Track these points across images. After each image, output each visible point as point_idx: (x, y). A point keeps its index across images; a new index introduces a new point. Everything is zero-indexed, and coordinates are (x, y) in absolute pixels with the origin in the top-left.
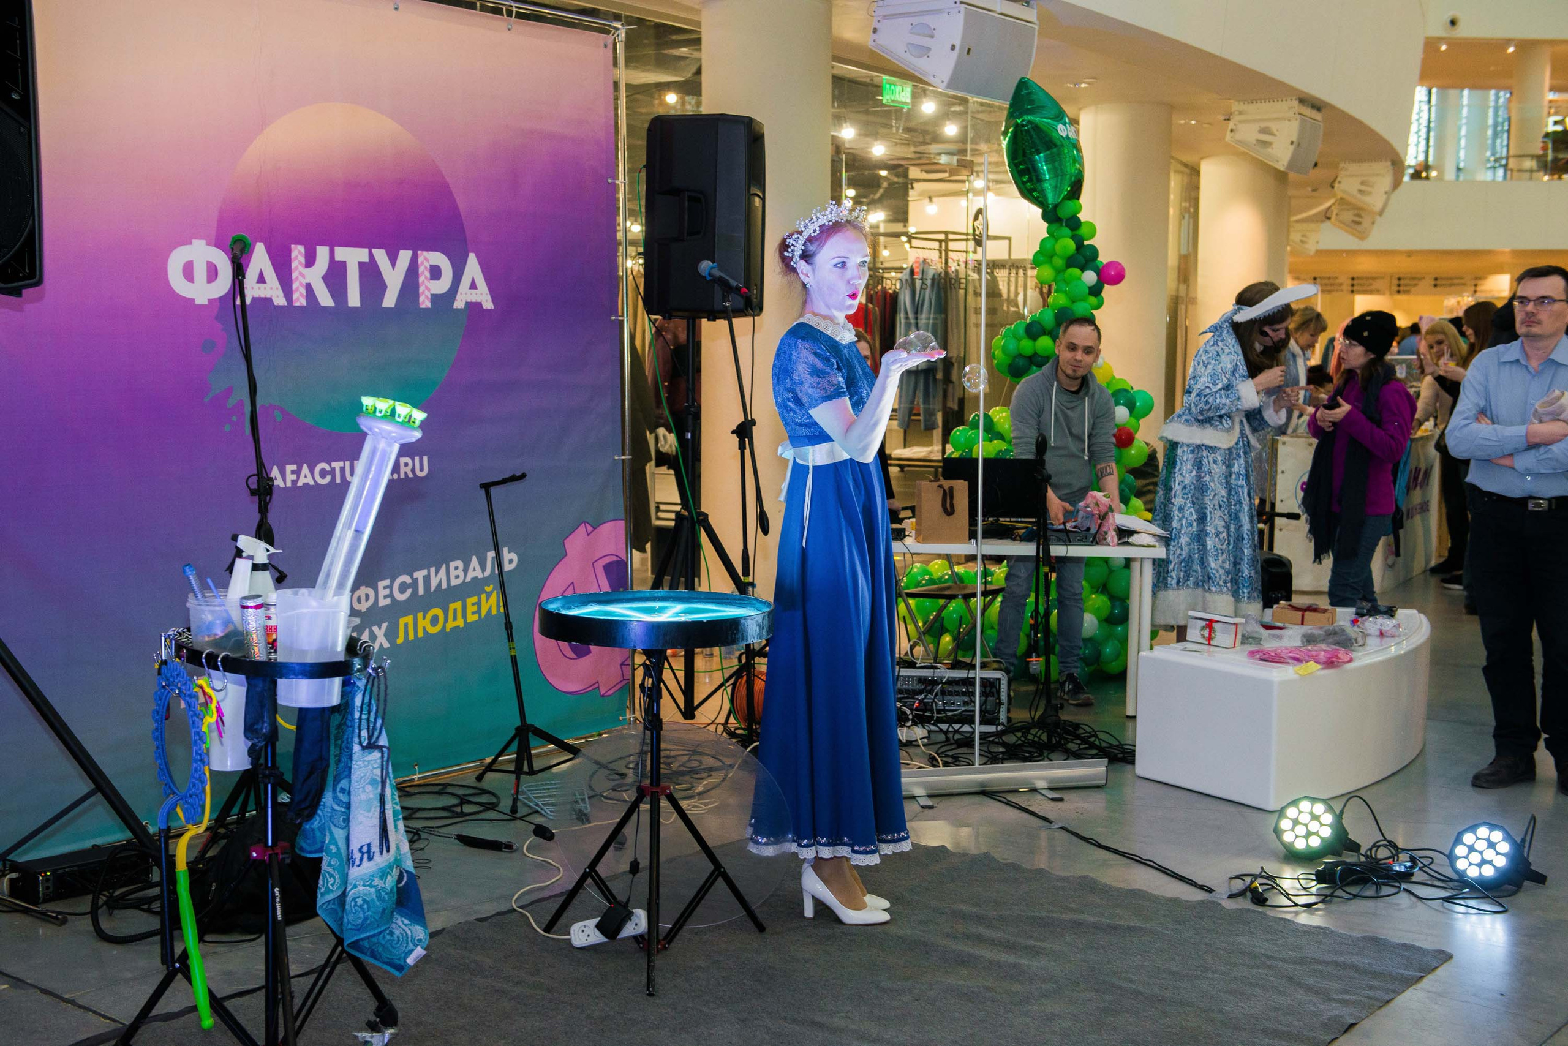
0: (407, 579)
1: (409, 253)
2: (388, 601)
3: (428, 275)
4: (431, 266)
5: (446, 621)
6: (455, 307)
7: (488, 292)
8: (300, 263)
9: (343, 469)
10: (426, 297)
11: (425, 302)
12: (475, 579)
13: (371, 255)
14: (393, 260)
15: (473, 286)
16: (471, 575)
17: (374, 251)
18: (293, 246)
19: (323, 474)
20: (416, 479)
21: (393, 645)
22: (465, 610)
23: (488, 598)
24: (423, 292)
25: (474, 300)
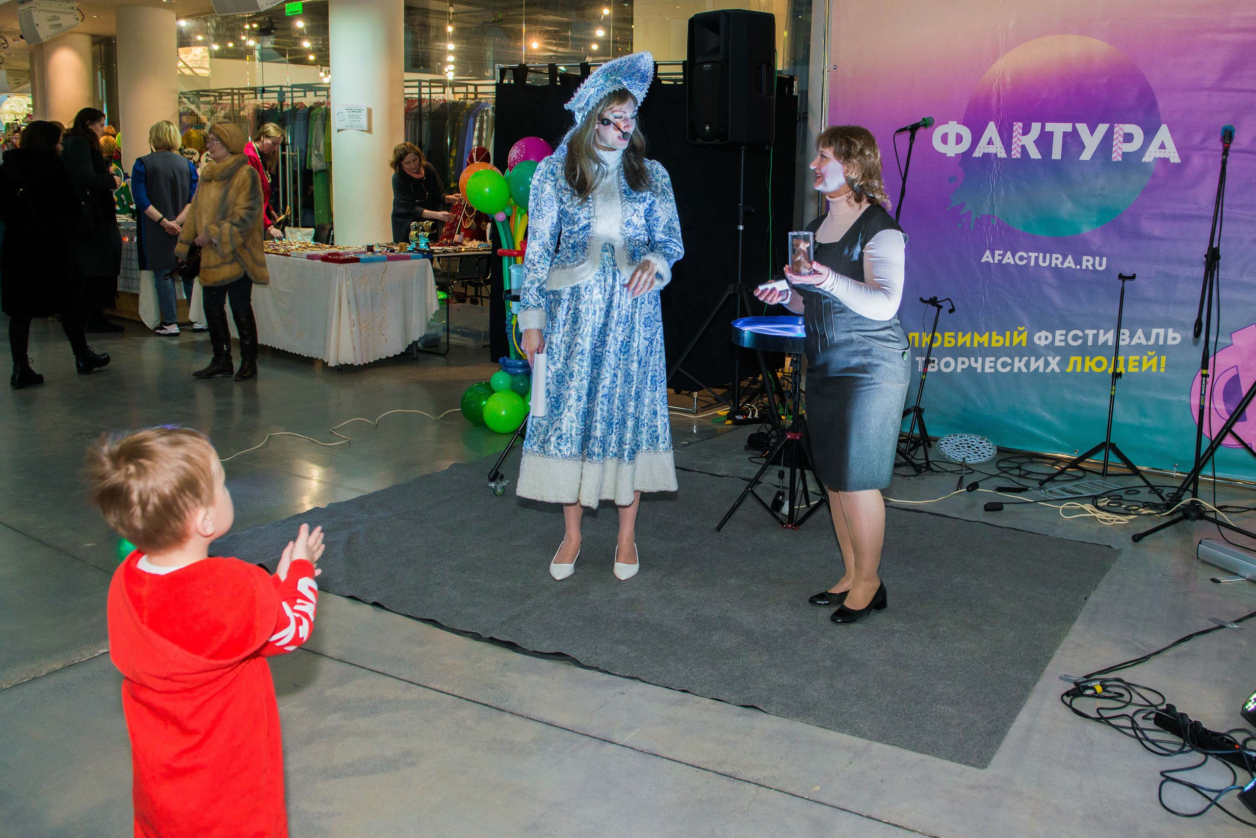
0: (1080, 334)
1: (1107, 126)
2: (1063, 344)
3: (1121, 139)
4: (1125, 133)
5: (1108, 366)
6: (1143, 160)
7: (1175, 150)
8: (1019, 133)
9: (1037, 258)
10: (1118, 154)
11: (1116, 157)
12: (1139, 345)
13: (1074, 128)
14: (1092, 132)
15: (1162, 146)
17: (1077, 125)
18: (1015, 123)
19: (1021, 258)
20: (1095, 271)
21: (1063, 372)
22: (1126, 362)
23: (1149, 360)
24: (1116, 151)
25: (1162, 156)
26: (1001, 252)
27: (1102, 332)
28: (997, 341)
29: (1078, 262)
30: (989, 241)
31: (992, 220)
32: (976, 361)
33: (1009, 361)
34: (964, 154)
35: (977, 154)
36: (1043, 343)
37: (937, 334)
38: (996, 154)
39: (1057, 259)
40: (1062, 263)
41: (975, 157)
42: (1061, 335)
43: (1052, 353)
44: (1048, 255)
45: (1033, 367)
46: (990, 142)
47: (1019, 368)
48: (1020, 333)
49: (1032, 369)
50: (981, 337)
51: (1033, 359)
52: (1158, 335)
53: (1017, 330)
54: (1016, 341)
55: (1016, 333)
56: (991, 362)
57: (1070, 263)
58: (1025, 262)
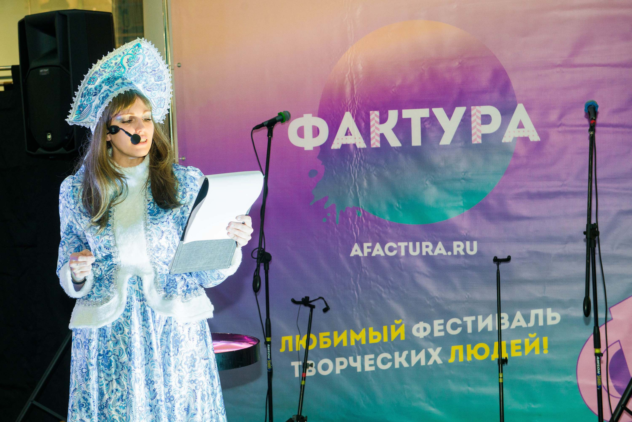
1: (464, 109)
2: (442, 334)
3: (480, 122)
4: (482, 116)
5: (492, 352)
6: (503, 141)
7: (533, 128)
8: (376, 122)
9: (407, 248)
10: (478, 136)
11: (476, 139)
12: (519, 328)
13: (431, 113)
14: (450, 116)
15: (521, 126)
16: (515, 324)
17: (434, 110)
18: (371, 112)
19: (391, 249)
20: (467, 256)
21: (445, 363)
22: (509, 347)
23: (531, 342)
24: (475, 133)
25: (521, 136)
26: (370, 244)
27: (480, 318)
28: (375, 337)
29: (449, 248)
30: (357, 234)
31: (357, 212)
32: (355, 361)
33: (389, 356)
34: (322, 147)
35: (336, 145)
36: (422, 335)
37: (312, 336)
38: (355, 145)
39: (427, 247)
40: (433, 251)
41: (334, 150)
42: (440, 325)
43: (432, 344)
44: (418, 244)
45: (414, 360)
46: (348, 133)
47: (400, 363)
48: (398, 327)
49: (413, 363)
50: (358, 334)
51: (413, 352)
52: (537, 316)
53: (394, 324)
54: (394, 335)
55: (393, 327)
56: (370, 359)
57: (440, 249)
58: (395, 253)
